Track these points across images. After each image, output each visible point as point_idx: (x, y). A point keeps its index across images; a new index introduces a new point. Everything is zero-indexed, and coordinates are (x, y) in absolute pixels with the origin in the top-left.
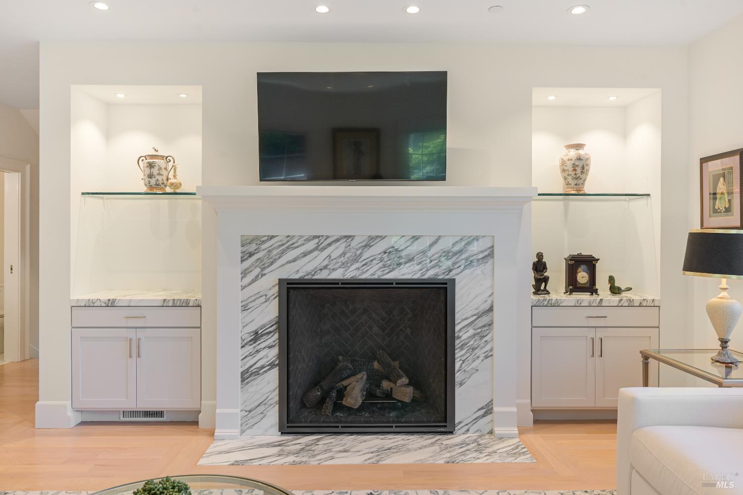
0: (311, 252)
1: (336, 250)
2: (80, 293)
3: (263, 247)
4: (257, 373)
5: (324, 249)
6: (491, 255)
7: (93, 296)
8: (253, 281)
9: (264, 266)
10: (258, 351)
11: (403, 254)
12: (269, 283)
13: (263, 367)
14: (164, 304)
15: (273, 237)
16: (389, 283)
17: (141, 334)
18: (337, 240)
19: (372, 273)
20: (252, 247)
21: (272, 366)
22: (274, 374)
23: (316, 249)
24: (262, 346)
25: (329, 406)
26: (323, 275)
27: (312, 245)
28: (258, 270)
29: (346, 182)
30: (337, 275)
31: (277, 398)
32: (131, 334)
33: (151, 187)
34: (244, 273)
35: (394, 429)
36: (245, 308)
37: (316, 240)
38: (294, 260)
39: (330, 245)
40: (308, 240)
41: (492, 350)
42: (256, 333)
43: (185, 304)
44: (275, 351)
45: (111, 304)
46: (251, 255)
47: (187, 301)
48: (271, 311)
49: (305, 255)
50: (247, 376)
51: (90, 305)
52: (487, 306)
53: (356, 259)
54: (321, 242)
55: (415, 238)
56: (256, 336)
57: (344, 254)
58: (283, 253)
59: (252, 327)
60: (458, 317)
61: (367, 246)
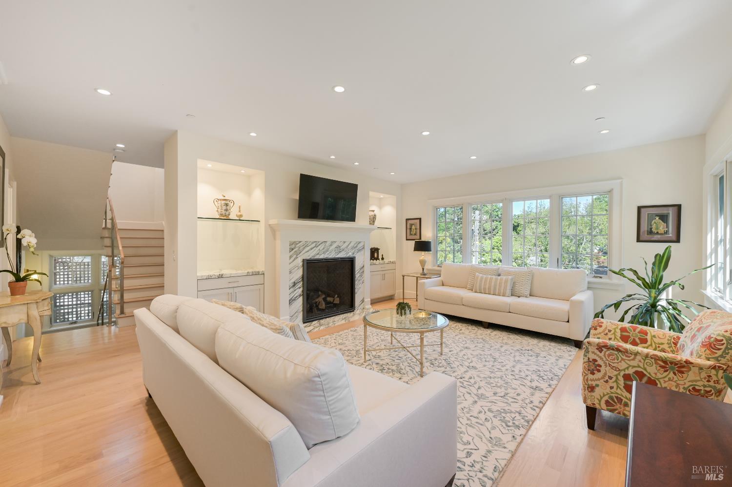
0: (314, 248)
1: (321, 247)
2: (202, 272)
3: (297, 246)
4: (295, 300)
5: (317, 247)
6: (364, 248)
7: (211, 273)
8: (294, 261)
9: (298, 254)
10: (295, 290)
11: (341, 248)
12: (299, 262)
13: (297, 297)
14: (248, 275)
15: (300, 242)
16: (338, 258)
17: (236, 290)
18: (322, 243)
19: (332, 255)
20: (293, 246)
21: (300, 296)
23: (315, 247)
24: (296, 288)
25: (315, 309)
26: (317, 257)
27: (314, 245)
28: (295, 256)
29: (313, 220)
30: (322, 257)
31: (302, 309)
34: (291, 257)
35: (339, 313)
36: (290, 272)
37: (315, 243)
38: (308, 251)
39: (319, 245)
40: (313, 243)
41: (364, 280)
42: (295, 283)
43: (258, 273)
44: (301, 289)
45: (221, 276)
46: (293, 249)
47: (259, 272)
48: (299, 273)
49: (312, 249)
50: (291, 301)
51: (209, 278)
52: (362, 266)
53: (327, 251)
54: (317, 244)
55: (344, 242)
56: (295, 284)
57: (324, 248)
58: (304, 248)
59: (293, 281)
60: (356, 270)
61: (331, 245)
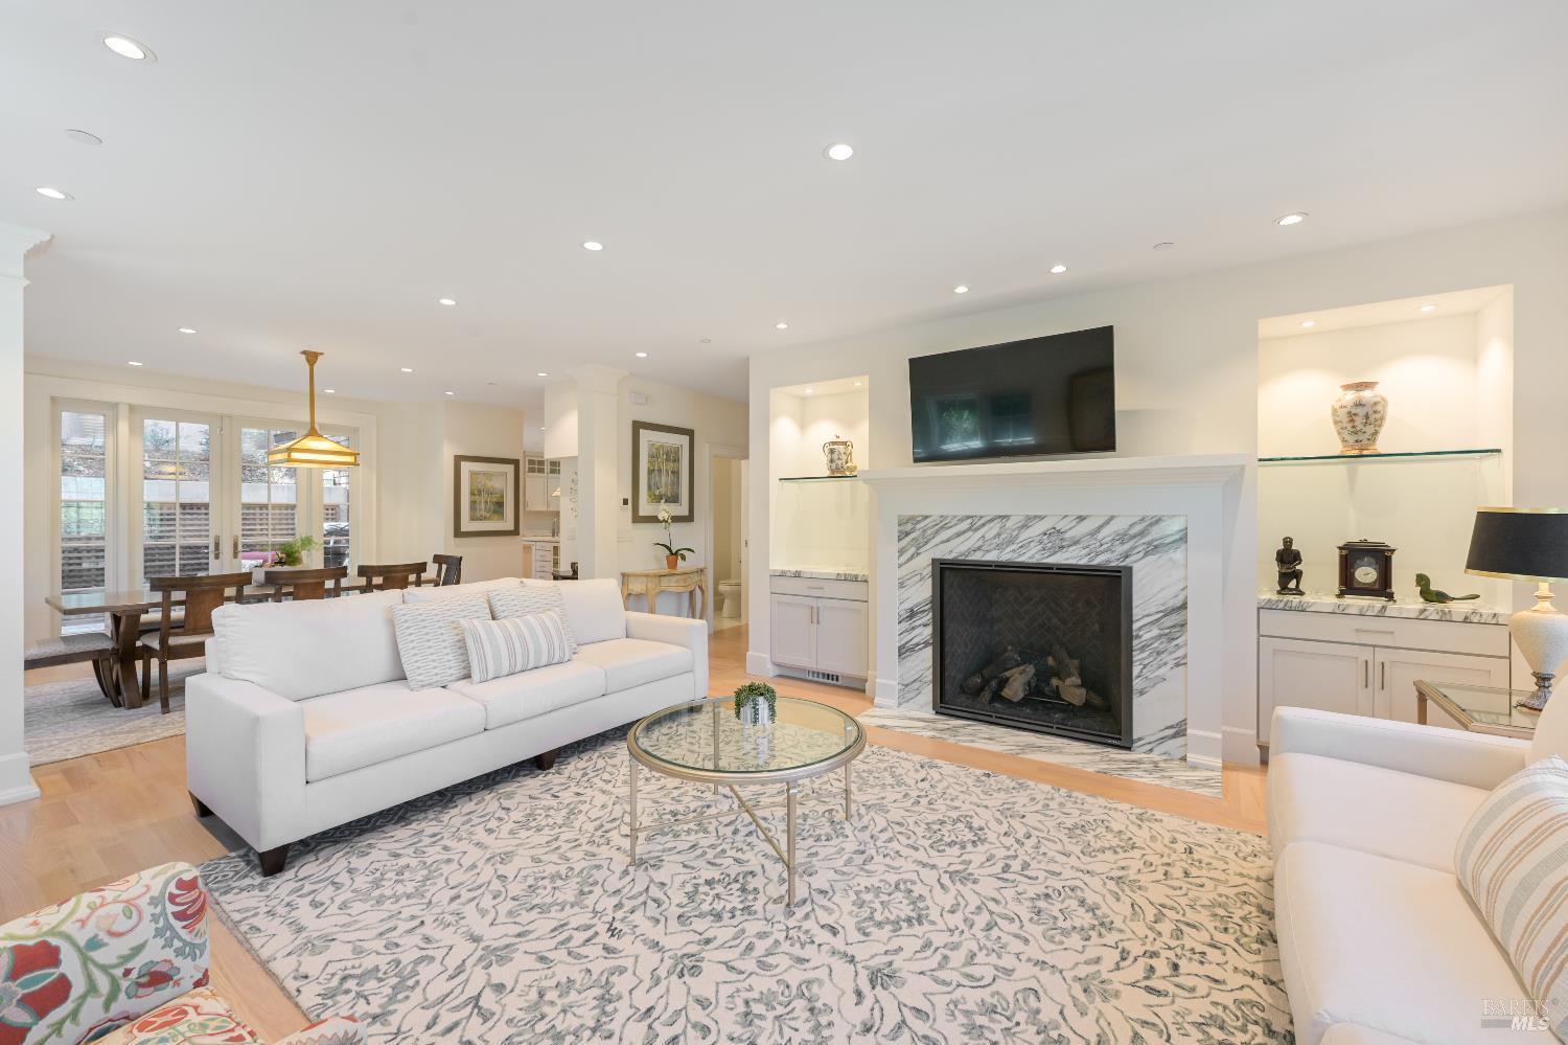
0: (964, 532)
1: (990, 531)
2: (777, 565)
3: (918, 526)
4: (912, 650)
5: (978, 529)
6: (1184, 539)
7: (786, 568)
8: (909, 560)
9: (920, 545)
10: (913, 628)
11: (1067, 535)
12: (923, 563)
13: (918, 645)
14: (840, 578)
15: (927, 517)
16: (1049, 567)
17: (820, 603)
18: (991, 520)
19: (1031, 555)
20: (909, 527)
21: (926, 644)
22: (929, 651)
23: (969, 529)
24: (917, 623)
26: (977, 557)
27: (965, 525)
28: (913, 550)
30: (991, 557)
31: (931, 677)
32: (813, 602)
33: (832, 471)
34: (901, 552)
36: (902, 585)
37: (970, 521)
38: (948, 541)
39: (984, 525)
40: (962, 520)
41: (1185, 656)
42: (912, 610)
43: (855, 579)
44: (929, 631)
45: (798, 575)
46: (907, 534)
47: (856, 576)
48: (923, 591)
49: (958, 535)
50: (904, 651)
51: (783, 575)
52: (1178, 602)
53: (1011, 541)
54: (975, 523)
55: (1081, 518)
56: (912, 614)
57: (999, 535)
58: (937, 532)
59: (908, 605)
60: (1137, 612)
61: (1025, 526)
